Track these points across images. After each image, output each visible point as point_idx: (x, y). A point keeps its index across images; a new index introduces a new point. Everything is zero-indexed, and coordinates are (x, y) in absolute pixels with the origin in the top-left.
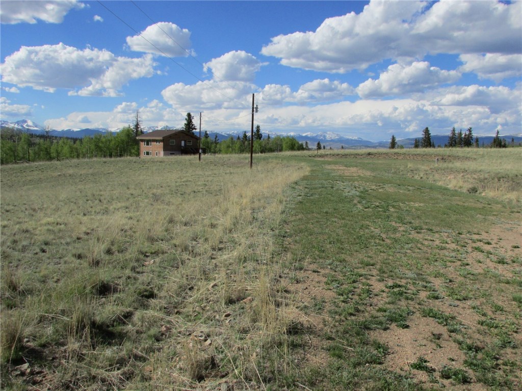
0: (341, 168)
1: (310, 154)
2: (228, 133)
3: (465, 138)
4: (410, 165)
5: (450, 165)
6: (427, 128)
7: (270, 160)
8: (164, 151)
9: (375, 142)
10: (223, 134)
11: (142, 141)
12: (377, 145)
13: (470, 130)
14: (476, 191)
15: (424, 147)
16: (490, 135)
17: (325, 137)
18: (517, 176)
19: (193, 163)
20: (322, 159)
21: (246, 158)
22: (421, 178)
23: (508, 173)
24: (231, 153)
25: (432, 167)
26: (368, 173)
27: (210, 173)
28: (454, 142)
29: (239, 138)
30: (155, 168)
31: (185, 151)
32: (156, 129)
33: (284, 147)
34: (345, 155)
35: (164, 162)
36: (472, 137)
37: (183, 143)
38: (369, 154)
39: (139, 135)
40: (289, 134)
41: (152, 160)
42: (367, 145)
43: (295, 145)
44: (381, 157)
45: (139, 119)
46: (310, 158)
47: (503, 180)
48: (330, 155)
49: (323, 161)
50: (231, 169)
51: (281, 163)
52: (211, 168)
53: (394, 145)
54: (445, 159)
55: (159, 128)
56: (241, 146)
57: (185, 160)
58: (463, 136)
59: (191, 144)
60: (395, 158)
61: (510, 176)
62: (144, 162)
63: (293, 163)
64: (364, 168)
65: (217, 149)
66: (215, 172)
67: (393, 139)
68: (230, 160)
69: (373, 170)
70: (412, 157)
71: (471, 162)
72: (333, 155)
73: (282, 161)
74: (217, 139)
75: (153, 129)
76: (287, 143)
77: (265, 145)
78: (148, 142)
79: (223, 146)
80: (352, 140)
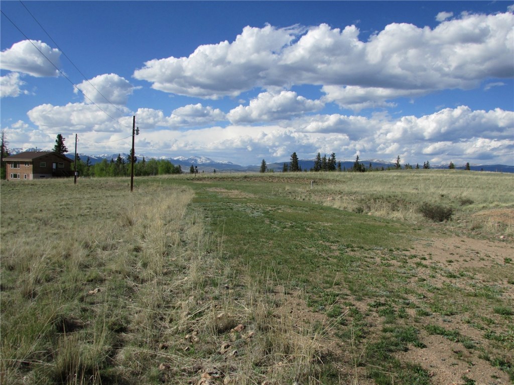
0: (222, 190)
1: (188, 177)
2: (98, 156)
3: (329, 163)
4: (287, 188)
5: (325, 188)
6: (295, 153)
7: (150, 183)
8: (33, 173)
9: (245, 166)
10: (93, 157)
11: (9, 162)
12: (246, 169)
13: (333, 155)
14: (362, 211)
15: (292, 171)
16: (350, 161)
17: (196, 160)
18: (390, 197)
19: (68, 186)
20: (201, 182)
21: (124, 181)
22: (304, 200)
23: (381, 194)
24: (105, 176)
25: (308, 189)
26: (252, 196)
27: (89, 196)
28: (319, 167)
29: (112, 161)
30: (27, 191)
31: (57, 174)
32: (21, 151)
33: (160, 170)
34: (222, 179)
35: (36, 184)
36: (335, 162)
37: (54, 166)
38: (246, 177)
39: (5, 157)
40: (160, 158)
41: (22, 183)
42: (237, 169)
43: (170, 168)
44: (257, 181)
45: (5, 140)
46: (189, 181)
47: (379, 201)
48: (208, 178)
49: (202, 184)
50: (110, 192)
51: (162, 186)
52: (89, 191)
53: (264, 169)
54: (317, 182)
55: (24, 150)
56: (116, 169)
57: (59, 182)
58: (327, 161)
59: (63, 166)
60: (270, 181)
61: (384, 197)
62: (14, 185)
63: (174, 186)
64: (245, 191)
65: (89, 172)
66: (94, 195)
67: (264, 163)
68: (107, 183)
69: (255, 192)
70: (286, 180)
71: (342, 185)
72: (211, 178)
73: (162, 184)
74: (89, 162)
75: (17, 150)
76: (162, 166)
77: (140, 168)
78: (16, 164)
79: (96, 170)
80: (222, 164)
